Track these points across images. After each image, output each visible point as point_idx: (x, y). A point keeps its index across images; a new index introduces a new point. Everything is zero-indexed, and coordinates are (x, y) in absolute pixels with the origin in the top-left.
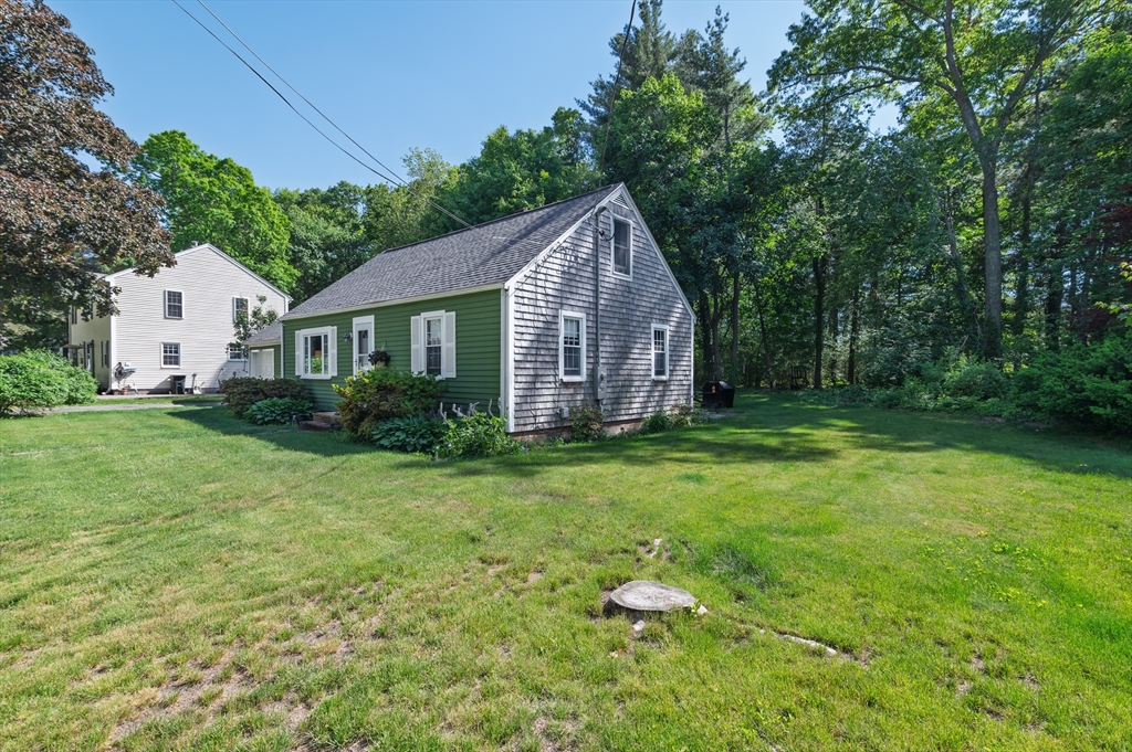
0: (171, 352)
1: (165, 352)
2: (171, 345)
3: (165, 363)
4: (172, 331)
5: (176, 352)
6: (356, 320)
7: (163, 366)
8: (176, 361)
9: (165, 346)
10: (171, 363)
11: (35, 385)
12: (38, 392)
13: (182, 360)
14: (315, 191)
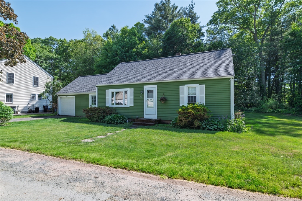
0: (9, 97)
1: (7, 97)
2: (9, 94)
3: (7, 101)
4: (10, 89)
5: (11, 97)
6: (145, 87)
7: (6, 103)
8: (11, 100)
9: (7, 94)
10: (9, 102)
11: (6, 111)
12: (7, 114)
13: (13, 100)
14: (39, 39)
